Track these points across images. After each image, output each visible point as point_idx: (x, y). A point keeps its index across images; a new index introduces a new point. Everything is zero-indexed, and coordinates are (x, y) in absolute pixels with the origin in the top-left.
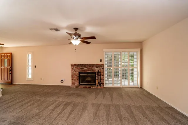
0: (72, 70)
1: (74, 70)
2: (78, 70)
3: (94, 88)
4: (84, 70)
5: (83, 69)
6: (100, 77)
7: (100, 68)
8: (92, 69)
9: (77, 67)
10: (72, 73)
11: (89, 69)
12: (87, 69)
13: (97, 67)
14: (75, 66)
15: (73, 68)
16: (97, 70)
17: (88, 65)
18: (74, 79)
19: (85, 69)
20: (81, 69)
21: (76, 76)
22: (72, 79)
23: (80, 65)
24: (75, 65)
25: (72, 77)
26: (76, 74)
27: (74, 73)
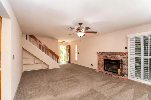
0: (98, 57)
1: (100, 57)
2: (103, 57)
3: (115, 76)
4: (107, 58)
5: (107, 56)
6: (124, 67)
7: (125, 56)
8: (115, 57)
9: (102, 54)
10: (98, 59)
11: (112, 56)
12: (110, 56)
13: (121, 55)
14: (100, 54)
15: (98, 55)
16: (120, 58)
17: (110, 53)
18: (100, 65)
19: (108, 56)
20: (105, 56)
21: (101, 63)
22: (98, 65)
23: (104, 52)
24: (100, 52)
25: (98, 62)
26: (101, 60)
27: (100, 59)
